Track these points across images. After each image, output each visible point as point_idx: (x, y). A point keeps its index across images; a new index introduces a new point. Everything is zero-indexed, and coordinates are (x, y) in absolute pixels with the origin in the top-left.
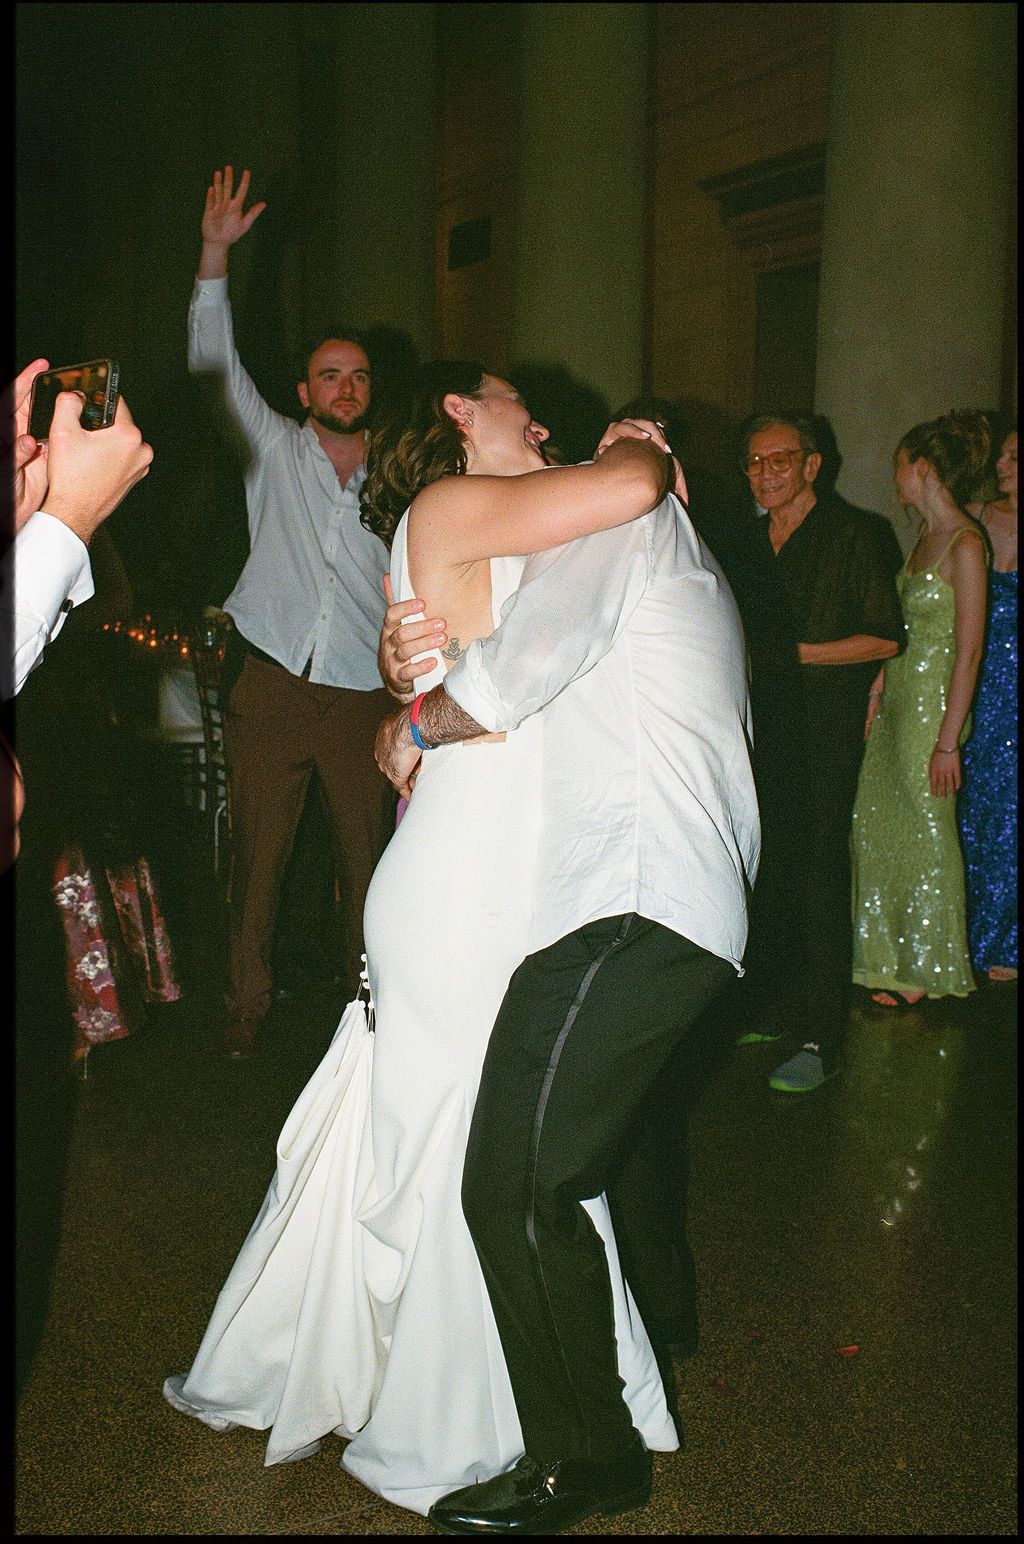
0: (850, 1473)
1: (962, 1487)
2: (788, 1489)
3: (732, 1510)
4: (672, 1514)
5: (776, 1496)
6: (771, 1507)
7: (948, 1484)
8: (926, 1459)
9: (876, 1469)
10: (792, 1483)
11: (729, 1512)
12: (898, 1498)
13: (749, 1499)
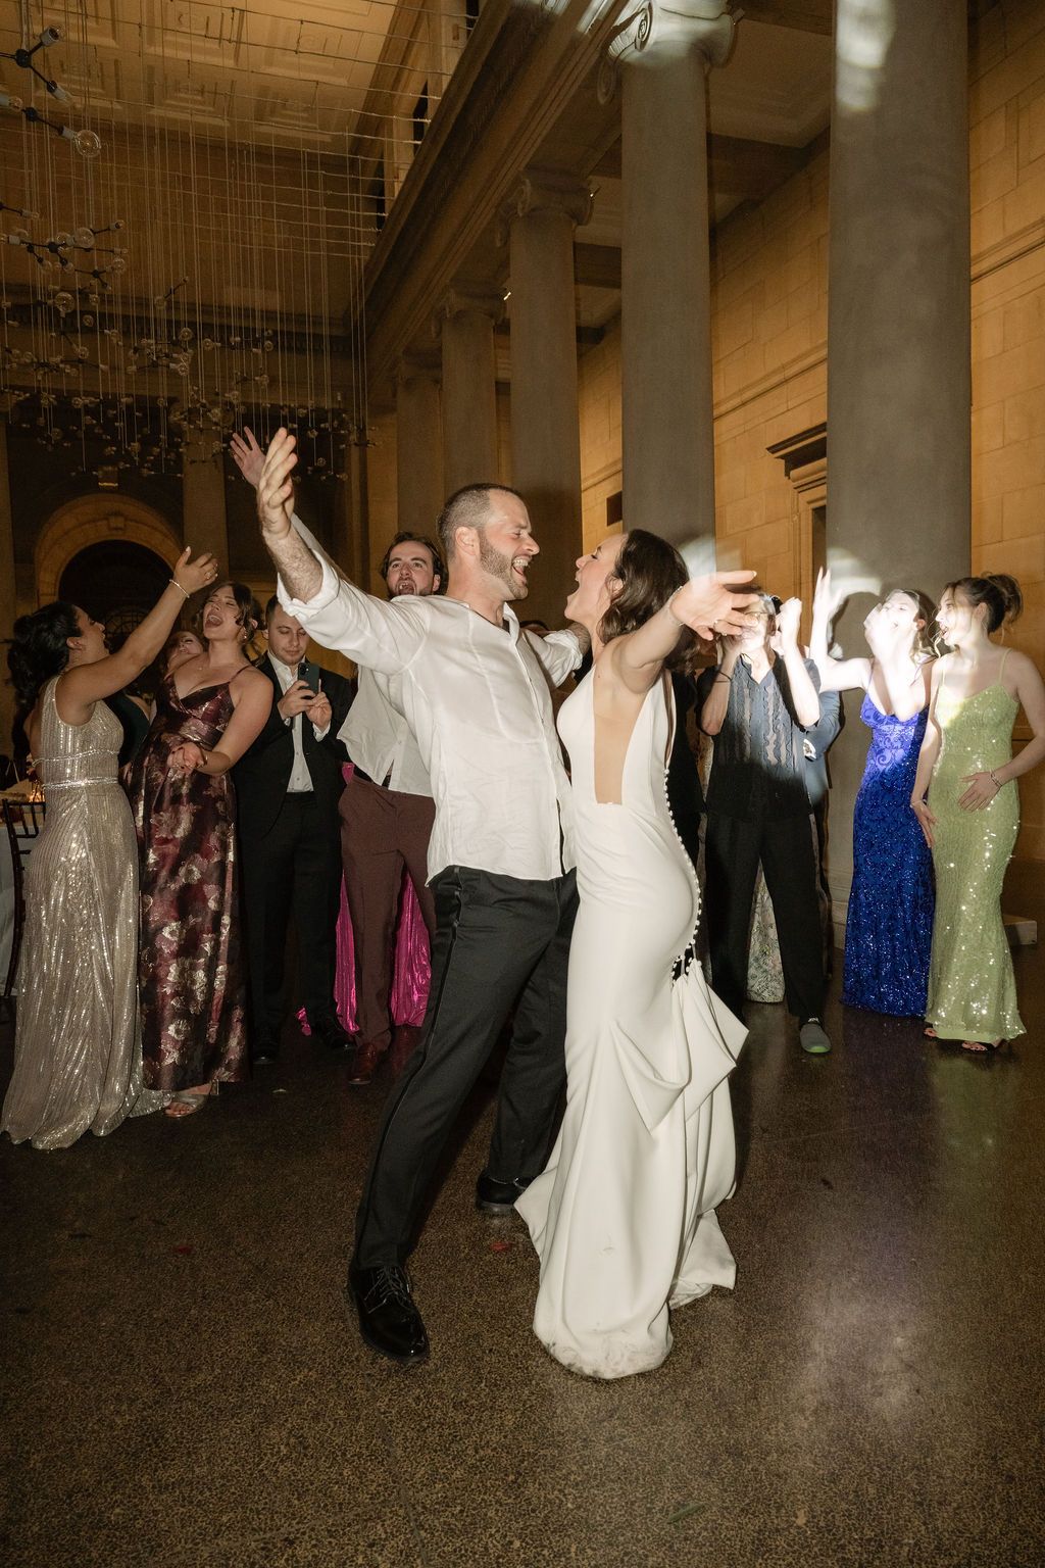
0: (750, 1525)
1: (857, 1552)
2: (686, 1539)
3: (626, 1559)
4: (568, 1559)
5: (671, 1547)
6: (663, 1559)
7: (843, 1547)
8: (827, 1514)
9: (776, 1521)
10: (691, 1532)
11: (622, 1561)
12: (791, 1559)
13: (644, 1548)
